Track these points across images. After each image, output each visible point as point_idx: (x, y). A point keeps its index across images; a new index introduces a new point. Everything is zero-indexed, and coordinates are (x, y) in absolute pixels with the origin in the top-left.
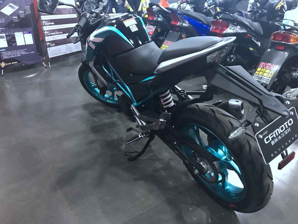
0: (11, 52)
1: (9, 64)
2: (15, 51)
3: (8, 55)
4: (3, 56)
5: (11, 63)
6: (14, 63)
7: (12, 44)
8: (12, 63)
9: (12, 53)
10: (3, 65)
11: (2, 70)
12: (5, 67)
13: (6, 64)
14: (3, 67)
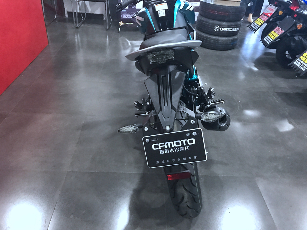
0: (129, 13)
1: (126, 23)
2: (133, 13)
3: (127, 16)
4: (122, 16)
5: (127, 23)
6: (130, 23)
7: (132, 7)
8: (129, 23)
9: (131, 15)
10: (121, 23)
11: (120, 28)
12: (122, 25)
13: (124, 23)
14: (121, 25)
